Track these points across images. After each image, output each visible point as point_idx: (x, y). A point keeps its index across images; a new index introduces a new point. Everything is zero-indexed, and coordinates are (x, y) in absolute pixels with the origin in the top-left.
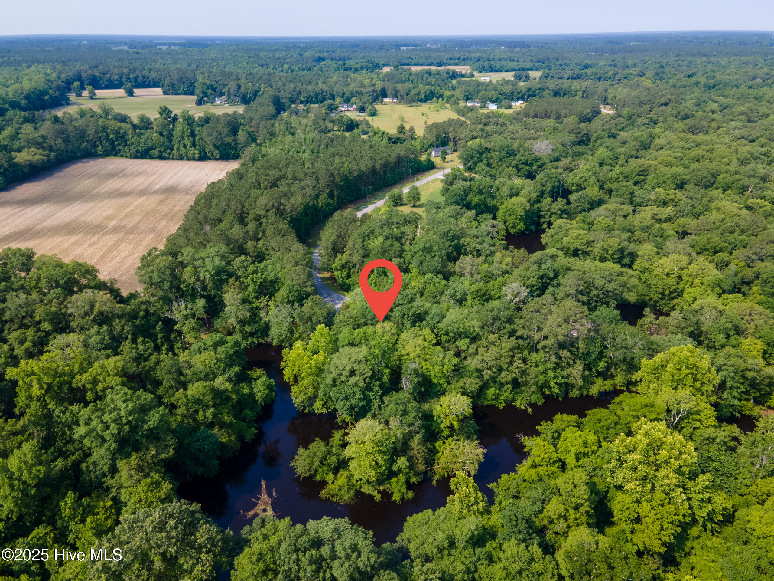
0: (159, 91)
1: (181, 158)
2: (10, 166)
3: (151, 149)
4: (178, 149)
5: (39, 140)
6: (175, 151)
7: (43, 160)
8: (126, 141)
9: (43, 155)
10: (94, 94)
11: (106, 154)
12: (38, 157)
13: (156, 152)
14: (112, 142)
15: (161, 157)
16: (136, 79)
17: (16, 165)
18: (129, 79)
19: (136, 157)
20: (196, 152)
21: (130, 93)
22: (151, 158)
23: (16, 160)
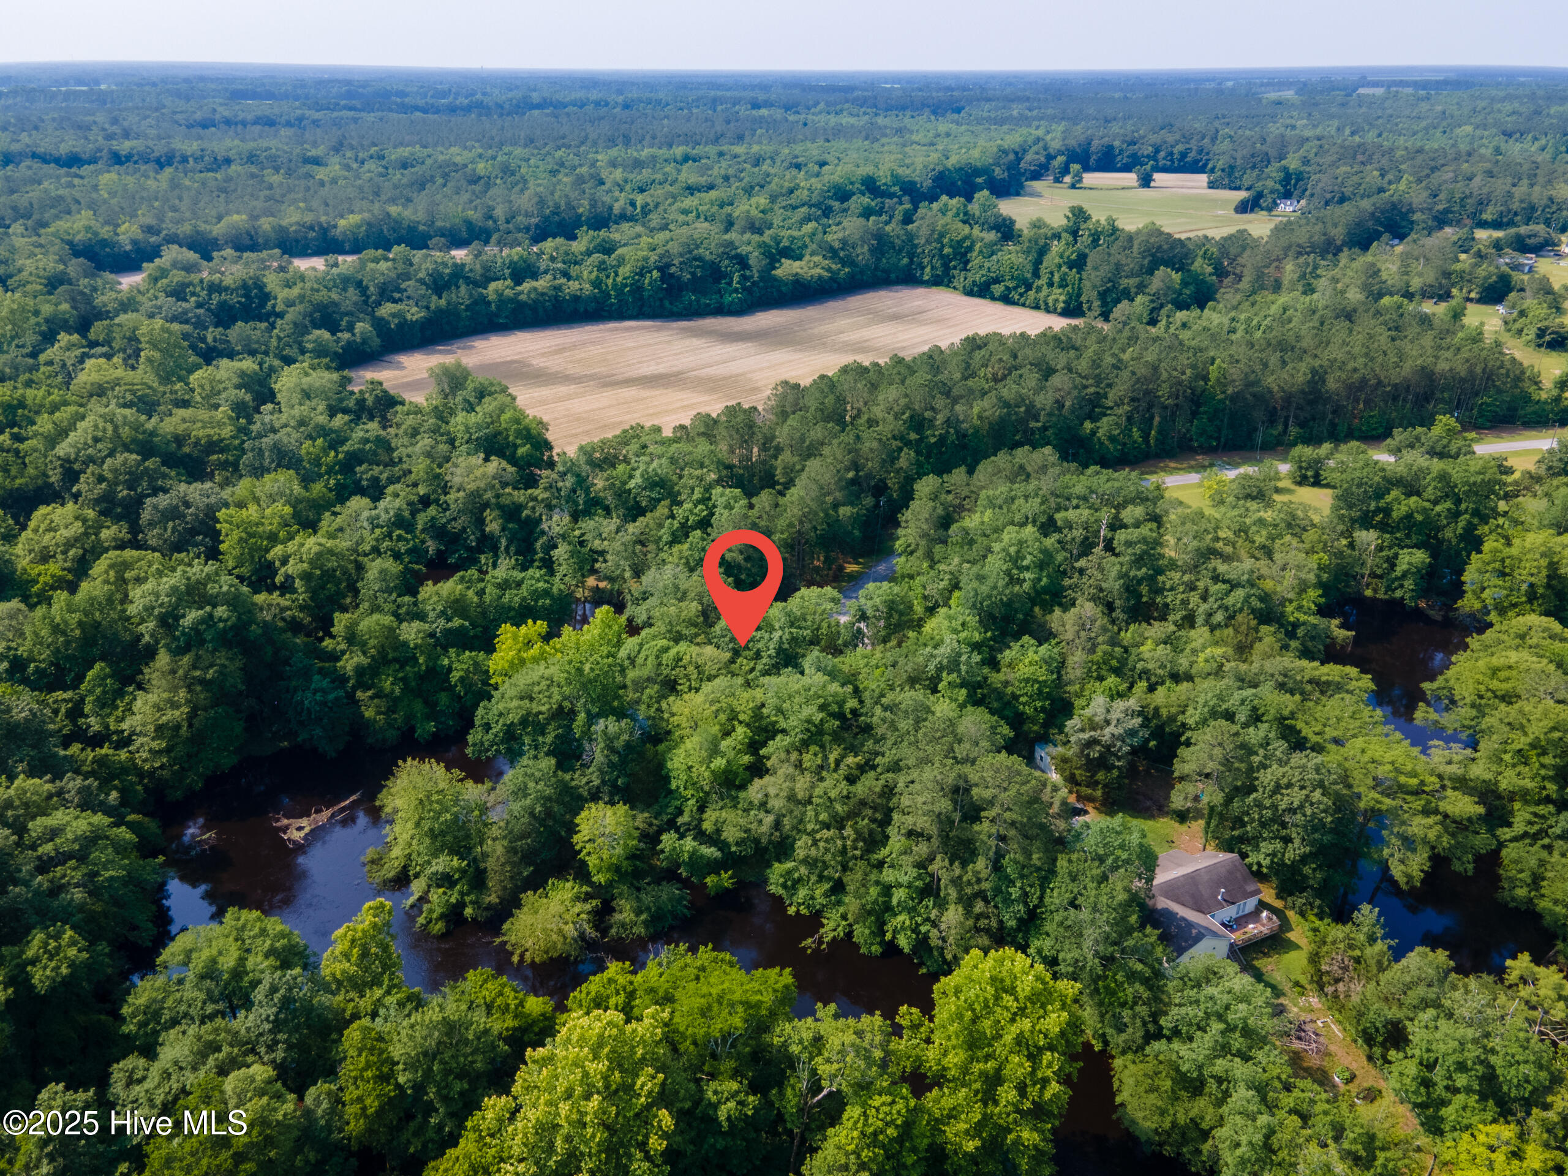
0: (1203, 178)
1: (1037, 307)
2: (761, 278)
3: (997, 281)
4: (1039, 289)
5: (836, 245)
6: (1032, 293)
7: (820, 277)
8: (967, 262)
9: (829, 270)
10: (1080, 180)
11: (937, 282)
12: (818, 271)
13: (998, 289)
14: (946, 261)
15: (1006, 299)
16: (1184, 155)
17: (775, 279)
18: (1171, 154)
19: (970, 293)
20: (1062, 298)
21: (1146, 182)
22: (993, 298)
23: (778, 272)
